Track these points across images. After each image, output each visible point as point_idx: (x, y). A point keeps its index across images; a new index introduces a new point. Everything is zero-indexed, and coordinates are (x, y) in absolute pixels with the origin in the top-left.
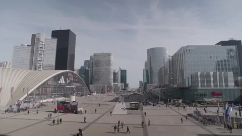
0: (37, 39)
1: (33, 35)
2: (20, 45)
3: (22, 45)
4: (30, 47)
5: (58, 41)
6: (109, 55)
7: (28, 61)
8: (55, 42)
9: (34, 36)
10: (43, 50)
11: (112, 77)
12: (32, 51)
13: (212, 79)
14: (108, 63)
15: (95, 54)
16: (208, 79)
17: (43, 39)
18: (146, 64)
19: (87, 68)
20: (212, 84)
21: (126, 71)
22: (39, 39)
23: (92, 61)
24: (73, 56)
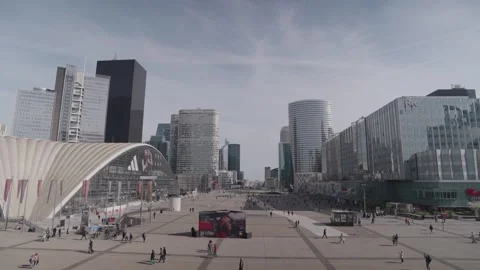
0: (68, 77)
1: (59, 69)
2: (32, 90)
3: (35, 89)
4: (54, 94)
5: (111, 83)
6: (211, 114)
7: (49, 123)
8: (105, 83)
9: (61, 72)
10: (81, 100)
11: (216, 158)
12: (58, 102)
13: (464, 163)
14: (210, 130)
15: (181, 112)
16: (456, 163)
17: (80, 78)
18: (283, 133)
19: (164, 140)
20: (465, 173)
21: (239, 146)
22: (72, 77)
23: (175, 125)
24: (140, 114)
